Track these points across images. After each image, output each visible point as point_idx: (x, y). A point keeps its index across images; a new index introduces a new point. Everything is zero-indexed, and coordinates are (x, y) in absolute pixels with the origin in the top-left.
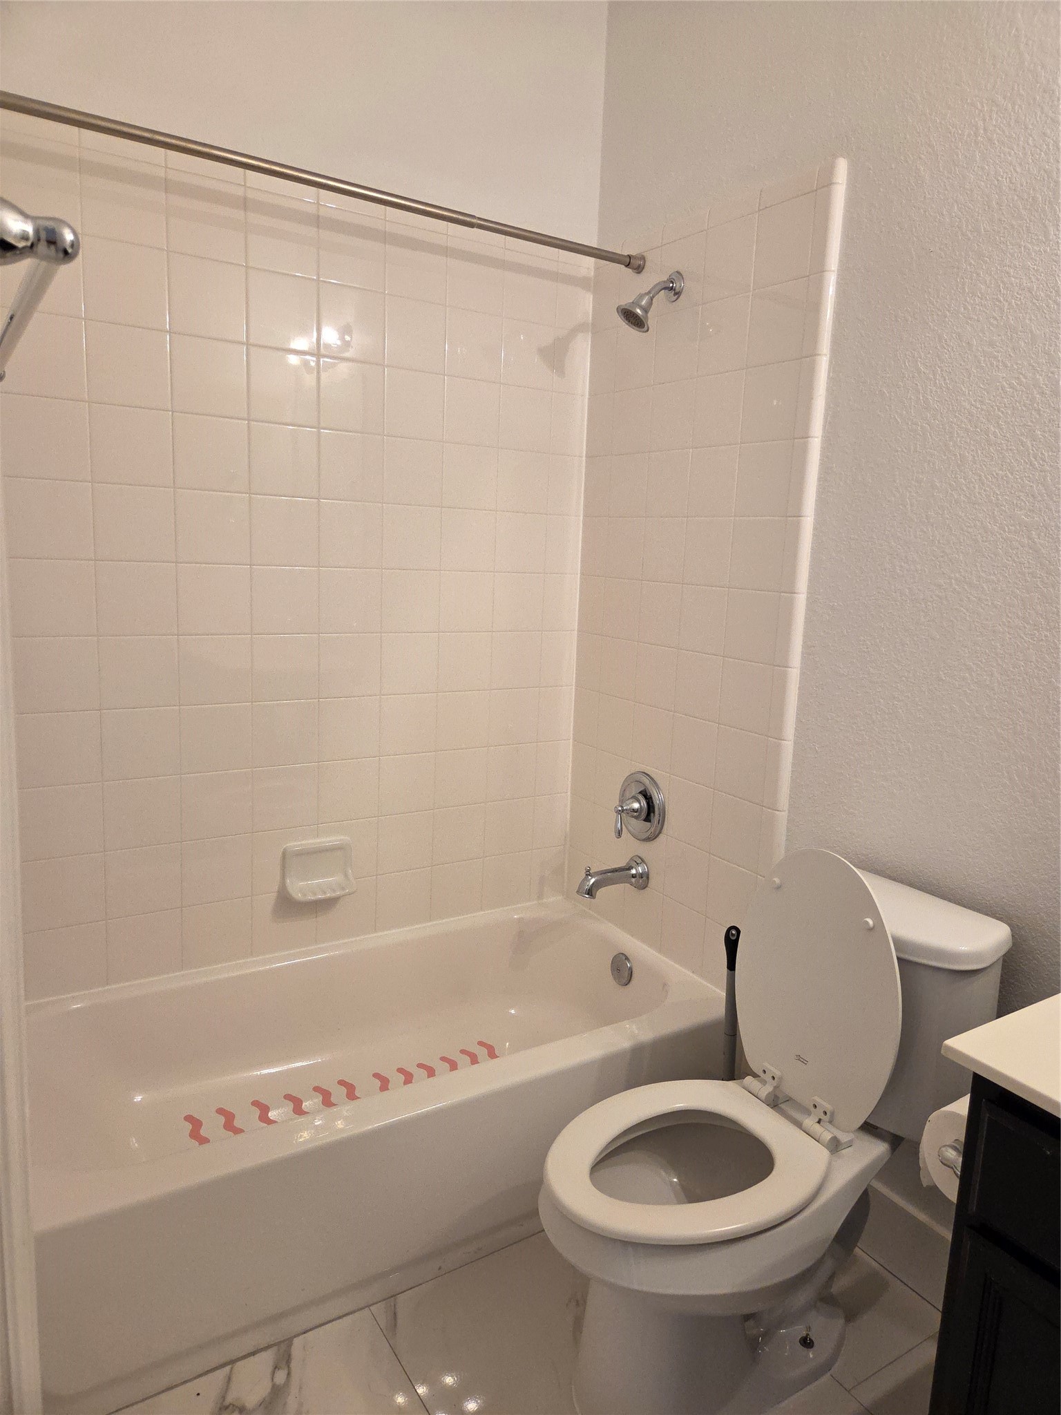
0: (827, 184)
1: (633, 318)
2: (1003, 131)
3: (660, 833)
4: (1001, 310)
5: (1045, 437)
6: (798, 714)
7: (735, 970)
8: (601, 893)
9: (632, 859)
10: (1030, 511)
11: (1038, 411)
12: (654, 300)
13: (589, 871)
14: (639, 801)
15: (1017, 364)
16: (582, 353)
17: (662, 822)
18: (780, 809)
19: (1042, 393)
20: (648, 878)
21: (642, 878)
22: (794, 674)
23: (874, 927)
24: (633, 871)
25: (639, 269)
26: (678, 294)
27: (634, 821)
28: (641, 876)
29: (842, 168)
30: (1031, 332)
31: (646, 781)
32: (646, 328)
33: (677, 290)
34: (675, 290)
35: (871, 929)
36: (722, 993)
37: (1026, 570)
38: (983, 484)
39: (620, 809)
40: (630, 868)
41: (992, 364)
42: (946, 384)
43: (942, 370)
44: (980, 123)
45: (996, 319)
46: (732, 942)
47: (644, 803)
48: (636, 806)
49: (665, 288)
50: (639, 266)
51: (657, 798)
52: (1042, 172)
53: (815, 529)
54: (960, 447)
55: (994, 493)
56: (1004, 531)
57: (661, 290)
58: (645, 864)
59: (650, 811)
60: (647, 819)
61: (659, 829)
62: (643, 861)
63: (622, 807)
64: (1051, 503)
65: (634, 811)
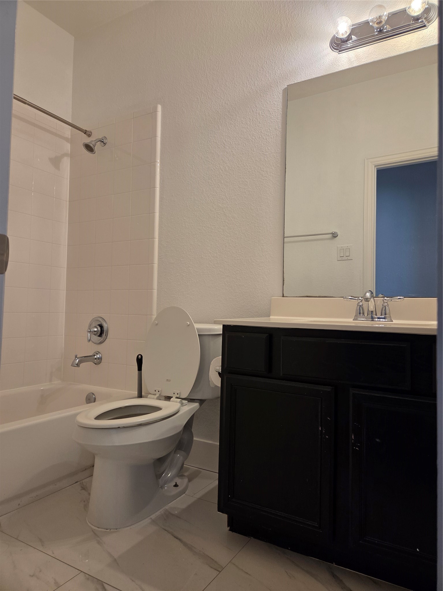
0: (155, 111)
1: (89, 148)
2: (205, 100)
3: (106, 338)
4: (209, 148)
5: (224, 182)
6: (158, 280)
7: (141, 370)
8: (82, 365)
9: (95, 352)
10: (222, 203)
11: (222, 175)
12: (97, 143)
13: (77, 356)
14: (97, 328)
15: (215, 163)
16: (66, 164)
17: (107, 335)
18: (153, 314)
19: (222, 171)
20: (101, 359)
21: (99, 359)
22: (156, 266)
23: (189, 324)
24: (96, 357)
25: (89, 136)
26: (105, 144)
27: (95, 336)
28: (99, 358)
29: (159, 108)
30: (218, 154)
31: (100, 319)
32: (94, 152)
33: (105, 143)
34: (104, 142)
35: (189, 325)
36: (136, 393)
37: (223, 221)
38: (209, 197)
39: (89, 330)
40: (95, 356)
41: (208, 164)
42: (196, 169)
43: (194, 166)
44: (199, 98)
45: (208, 151)
46: (140, 361)
47: (99, 329)
48: (96, 329)
49: (101, 141)
50: (89, 135)
51: (105, 326)
52: (216, 111)
53: (159, 217)
54: (202, 187)
55: (212, 199)
56: (216, 210)
57: (99, 141)
58: (100, 353)
59: (102, 332)
60: (100, 335)
61: (105, 338)
62: (99, 352)
63: (90, 330)
64: (227, 201)
65: (95, 331)
